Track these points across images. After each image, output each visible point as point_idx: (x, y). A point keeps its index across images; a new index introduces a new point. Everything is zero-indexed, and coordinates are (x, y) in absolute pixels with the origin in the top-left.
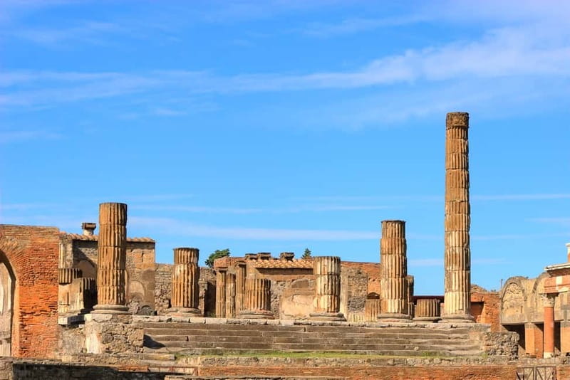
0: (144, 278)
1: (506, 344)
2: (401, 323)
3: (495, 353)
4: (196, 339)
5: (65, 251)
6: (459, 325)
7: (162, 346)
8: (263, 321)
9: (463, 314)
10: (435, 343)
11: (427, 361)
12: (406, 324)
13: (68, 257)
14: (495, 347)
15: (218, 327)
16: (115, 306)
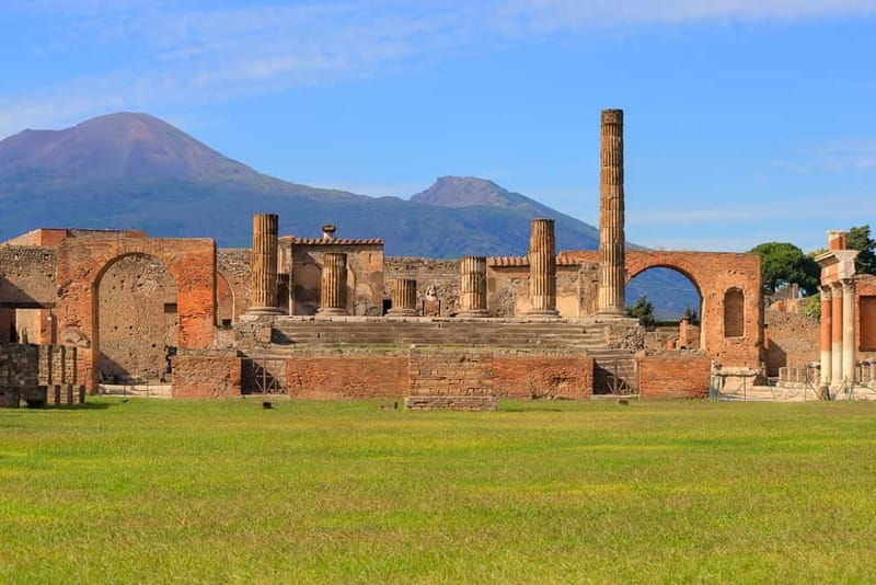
0: (372, 280)
1: (631, 338)
2: (546, 319)
3: (619, 346)
4: (327, 336)
5: (284, 256)
6: (604, 320)
7: (294, 342)
8: (402, 318)
9: (614, 309)
10: (564, 337)
11: (503, 353)
12: (547, 320)
13: (288, 262)
14: (620, 341)
15: (354, 324)
16: (265, 308)
